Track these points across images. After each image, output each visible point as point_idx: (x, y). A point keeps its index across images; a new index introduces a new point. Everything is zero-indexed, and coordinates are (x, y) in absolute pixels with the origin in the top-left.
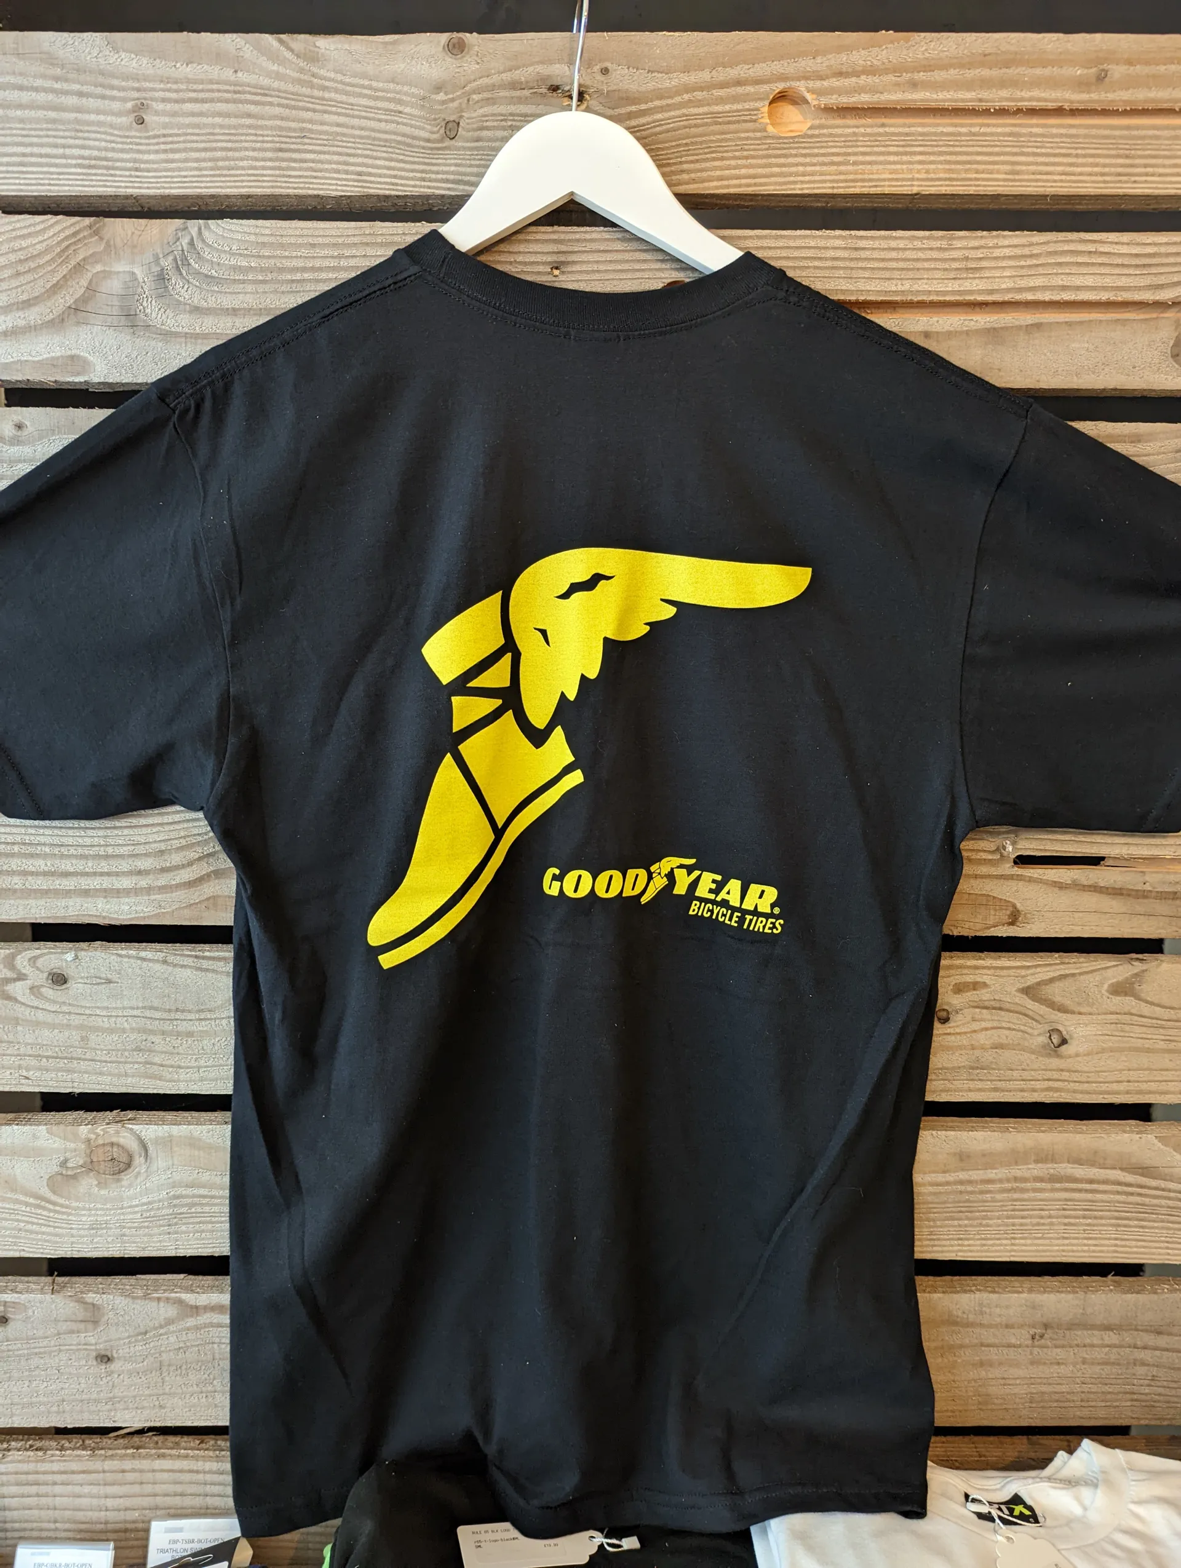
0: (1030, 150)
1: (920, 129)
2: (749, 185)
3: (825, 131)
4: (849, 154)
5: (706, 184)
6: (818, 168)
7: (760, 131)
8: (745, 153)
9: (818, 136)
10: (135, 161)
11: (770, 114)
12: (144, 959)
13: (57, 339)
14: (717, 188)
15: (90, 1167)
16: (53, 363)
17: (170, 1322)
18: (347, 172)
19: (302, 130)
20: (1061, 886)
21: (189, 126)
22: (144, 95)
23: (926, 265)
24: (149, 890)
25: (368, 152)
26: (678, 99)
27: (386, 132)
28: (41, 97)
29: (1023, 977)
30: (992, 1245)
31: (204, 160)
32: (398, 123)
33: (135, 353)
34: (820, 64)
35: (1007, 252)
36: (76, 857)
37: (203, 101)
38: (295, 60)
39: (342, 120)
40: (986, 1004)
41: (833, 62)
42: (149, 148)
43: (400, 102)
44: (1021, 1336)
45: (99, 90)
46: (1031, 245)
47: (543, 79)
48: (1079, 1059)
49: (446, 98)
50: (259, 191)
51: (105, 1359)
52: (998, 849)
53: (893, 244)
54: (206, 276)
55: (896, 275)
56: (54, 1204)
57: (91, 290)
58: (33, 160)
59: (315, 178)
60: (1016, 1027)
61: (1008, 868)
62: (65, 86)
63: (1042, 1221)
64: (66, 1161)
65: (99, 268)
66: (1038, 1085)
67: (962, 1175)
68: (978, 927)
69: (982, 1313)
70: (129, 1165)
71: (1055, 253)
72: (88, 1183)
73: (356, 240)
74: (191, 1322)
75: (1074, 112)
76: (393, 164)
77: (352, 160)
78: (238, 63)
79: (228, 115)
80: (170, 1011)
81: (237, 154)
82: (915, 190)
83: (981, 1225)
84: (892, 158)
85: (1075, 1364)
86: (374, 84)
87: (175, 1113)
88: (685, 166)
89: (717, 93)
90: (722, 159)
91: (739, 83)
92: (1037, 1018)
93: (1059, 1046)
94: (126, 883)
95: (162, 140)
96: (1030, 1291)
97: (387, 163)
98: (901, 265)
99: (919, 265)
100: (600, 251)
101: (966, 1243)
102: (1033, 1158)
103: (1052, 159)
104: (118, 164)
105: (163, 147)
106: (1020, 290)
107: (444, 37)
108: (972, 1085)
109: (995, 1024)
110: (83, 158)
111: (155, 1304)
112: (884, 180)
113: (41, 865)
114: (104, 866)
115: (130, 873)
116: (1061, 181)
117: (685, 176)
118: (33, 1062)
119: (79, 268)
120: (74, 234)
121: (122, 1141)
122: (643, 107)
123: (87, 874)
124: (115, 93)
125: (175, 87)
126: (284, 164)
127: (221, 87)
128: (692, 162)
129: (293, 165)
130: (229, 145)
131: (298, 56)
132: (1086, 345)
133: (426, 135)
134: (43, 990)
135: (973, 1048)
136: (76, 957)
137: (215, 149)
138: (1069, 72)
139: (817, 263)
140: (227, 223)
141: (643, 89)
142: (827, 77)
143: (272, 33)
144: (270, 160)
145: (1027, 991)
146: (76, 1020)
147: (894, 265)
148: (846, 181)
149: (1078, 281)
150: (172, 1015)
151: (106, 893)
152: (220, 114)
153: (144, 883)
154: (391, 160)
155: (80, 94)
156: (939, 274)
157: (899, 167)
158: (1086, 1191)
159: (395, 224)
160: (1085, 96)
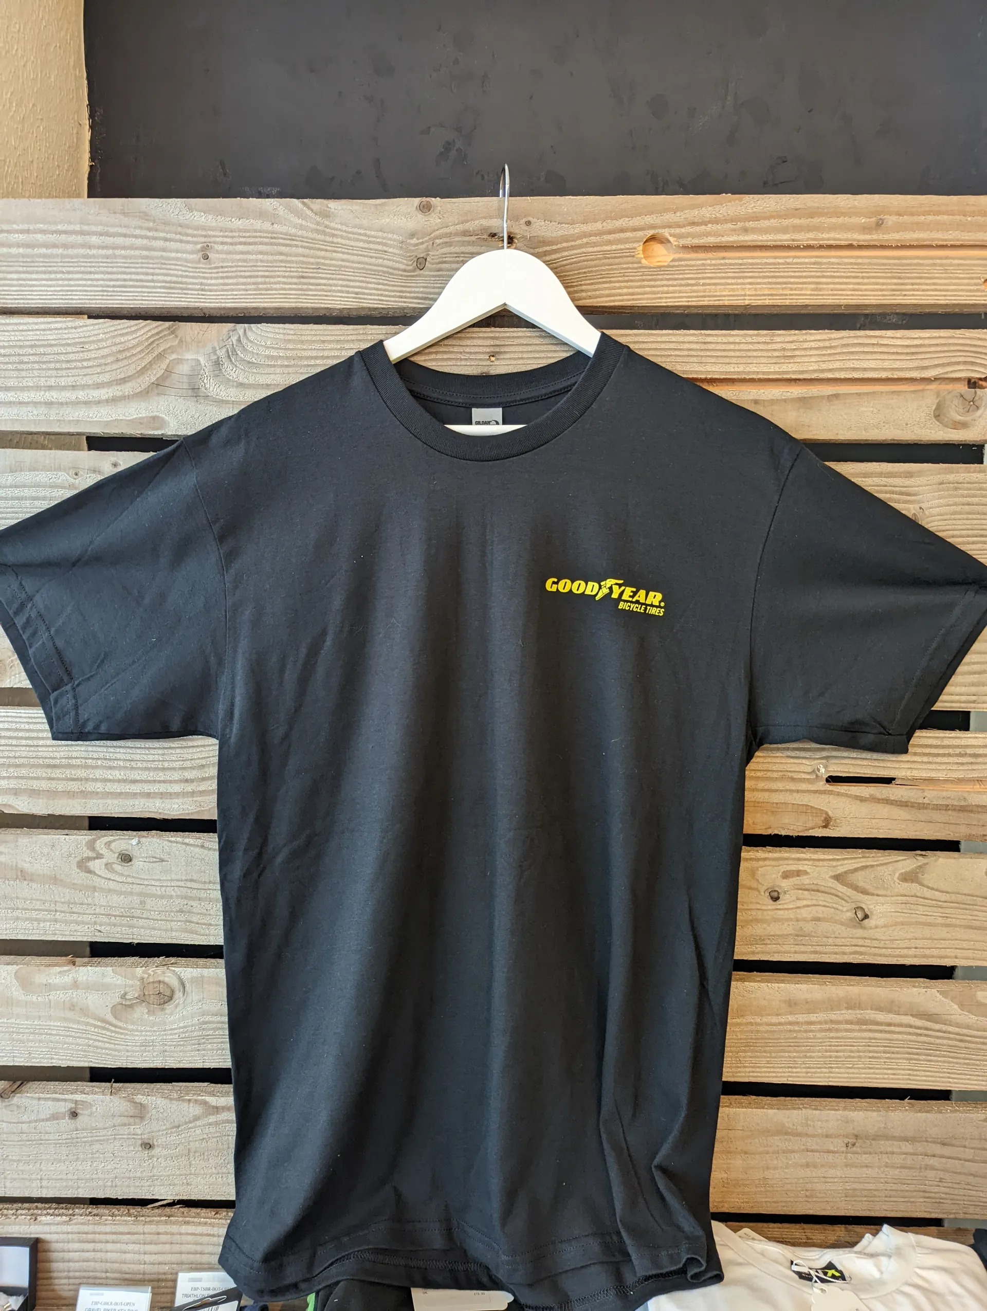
0: (828, 274)
1: (750, 261)
2: (629, 300)
3: (683, 263)
4: (699, 279)
5: (599, 300)
6: (677, 288)
7: (636, 263)
8: (626, 278)
9: (677, 266)
10: (201, 284)
11: (644, 251)
12: (187, 844)
13: (143, 405)
14: (606, 302)
15: (143, 999)
16: (140, 421)
17: (197, 1118)
18: (348, 292)
19: (318, 264)
20: (862, 799)
21: (239, 260)
22: (209, 240)
23: (755, 354)
24: (193, 794)
25: (363, 279)
26: (579, 242)
27: (375, 265)
28: (139, 242)
29: (834, 867)
30: (816, 1073)
31: (249, 284)
32: (384, 259)
33: (198, 415)
34: (679, 217)
35: (813, 344)
36: (141, 769)
37: (250, 244)
38: (314, 216)
39: (345, 257)
40: (807, 887)
41: (688, 216)
42: (211, 275)
43: (385, 245)
44: (839, 1145)
45: (178, 237)
46: (830, 339)
47: (484, 229)
48: (878, 930)
49: (418, 242)
50: (287, 305)
51: (148, 1146)
52: (814, 771)
53: (731, 339)
54: (249, 362)
55: (734, 360)
56: (116, 1026)
57: (168, 371)
58: (131, 283)
59: (326, 296)
60: (830, 905)
61: (822, 785)
62: (156, 234)
63: (852, 1054)
64: (126, 994)
65: (174, 356)
66: (847, 949)
67: (791, 1018)
68: (800, 828)
69: (807, 1125)
70: (171, 998)
71: (848, 345)
72: (141, 1011)
73: (353, 337)
74: (212, 1119)
75: (860, 247)
76: (380, 287)
77: (352, 284)
78: (274, 218)
79: (267, 254)
80: (205, 882)
81: (272, 280)
82: (747, 302)
83: (806, 1057)
84: (730, 281)
85: (879, 1167)
86: (368, 232)
87: (205, 960)
88: (584, 287)
89: (606, 237)
90: (611, 282)
91: (622, 230)
92: (846, 898)
93: (862, 920)
94: (177, 788)
95: (221, 270)
96: (845, 1109)
97: (376, 286)
98: (738, 354)
99: (749, 354)
100: (523, 345)
101: (794, 1070)
102: (845, 1005)
103: (845, 280)
104: (190, 286)
105: (221, 275)
106: (823, 371)
107: (416, 201)
108: (797, 948)
109: (814, 902)
110: (166, 282)
111: (186, 1104)
112: (725, 296)
113: (117, 774)
114: (161, 776)
115: (180, 781)
116: (852, 295)
117: (584, 294)
118: (105, 919)
119: (160, 356)
120: (158, 333)
121: (166, 979)
122: (554, 247)
123: (149, 782)
124: (189, 239)
125: (230, 234)
126: (304, 287)
127: (262, 234)
128: (589, 284)
129: (311, 287)
130: (267, 274)
131: (316, 214)
132: (872, 409)
133: (402, 267)
134: (115, 866)
135: (798, 920)
136: (139, 842)
137: (257, 277)
138: (855, 220)
139: (677, 353)
140: (263, 326)
141: (555, 234)
142: (684, 226)
143: (298, 198)
144: (295, 284)
145: (837, 878)
146: (137, 889)
147: (732, 354)
148: (697, 297)
149: (865, 365)
150: (207, 886)
151: (162, 795)
152: (261, 253)
153: (189, 788)
154: (379, 284)
155: (166, 240)
156: (764, 360)
157: (735, 287)
158: (886, 1032)
159: (381, 327)
160: (868, 237)
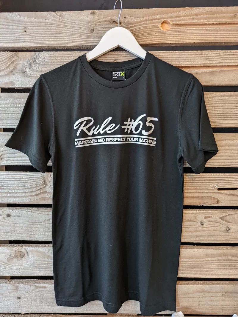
0: (219, 32)
1: (195, 28)
2: (157, 42)
3: (174, 29)
4: (179, 34)
5: (148, 42)
6: (172, 38)
7: (159, 30)
8: (156, 35)
9: (172, 31)
10: (24, 40)
11: (162, 26)
12: (27, 211)
13: (8, 78)
14: (150, 42)
15: (16, 256)
16: (7, 83)
17: (33, 290)
18: (69, 41)
19: (60, 32)
20: (228, 195)
21: (35, 32)
22: (26, 25)
23: (196, 58)
24: (28, 196)
25: (74, 36)
26: (141, 23)
27: (78, 32)
28: (4, 26)
29: (220, 215)
30: (214, 275)
31: (39, 39)
32: (81, 30)
33: (25, 81)
34: (172, 15)
35: (214, 55)
36: (12, 189)
37: (39, 26)
38: (58, 17)
39: (68, 29)
40: (212, 221)
41: (175, 14)
42: (27, 37)
43: (81, 25)
44: (220, 295)
45: (17, 25)
46: (220, 53)
47: (112, 20)
48: (233, 233)
49: (91, 24)
50: (51, 45)
51: (19, 298)
52: (214, 187)
53: (189, 54)
54: (40, 64)
55: (190, 60)
56: (8, 264)
57: (15, 68)
58: (3, 40)
59: (63, 42)
60: (219, 226)
61: (217, 191)
62: (10, 24)
63: (225, 269)
64: (11, 255)
65: (17, 62)
66: (223, 239)
67: (207, 259)
68: (210, 204)
69: (211, 289)
70: (24, 256)
71: (225, 55)
72: (15, 260)
73: (72, 55)
74: (37, 290)
75: (229, 24)
76: (79, 39)
77: (71, 38)
78: (46, 18)
79: (44, 29)
80: (32, 222)
81: (46, 37)
82: (194, 42)
83: (211, 270)
84: (189, 35)
85: (232, 301)
86: (75, 22)
87: (34, 244)
88: (143, 38)
89: (150, 22)
90: (151, 36)
91: (154, 19)
92: (223, 224)
93: (228, 230)
94: (23, 195)
95: (30, 35)
96: (222, 284)
97: (78, 39)
98: (191, 58)
99: (195, 58)
100: (124, 57)
101: (208, 274)
102: (223, 255)
103: (224, 34)
104: (21, 40)
105: (30, 36)
106: (218, 63)
107: (90, 11)
108: (209, 239)
109: (214, 225)
110: (13, 39)
111: (30, 286)
112: (187, 40)
113: (5, 191)
114: (18, 191)
115: (24, 193)
116: (226, 39)
117: (143, 40)
118: (4, 234)
119: (12, 63)
120: (12, 55)
121: (22, 251)
122: (134, 25)
123: (15, 193)
124: (20, 25)
125: (33, 23)
126: (56, 39)
127: (42, 23)
128: (145, 37)
129: (58, 39)
130: (44, 36)
131: (59, 16)
132: (232, 75)
133: (87, 32)
134: (5, 218)
135: (209, 231)
136: (12, 211)
137: (41, 37)
138: (228, 15)
139: (172, 58)
140: (44, 52)
141: (134, 21)
142: (174, 18)
143: (54, 11)
144: (53, 38)
145: (221, 218)
146: (13, 225)
147: (189, 58)
148: (178, 40)
149: (231, 61)
150: (33, 224)
151: (19, 197)
152: (42, 29)
153: (27, 195)
154: (79, 38)
155: (13, 26)
156: (199, 60)
157: (190, 37)
158: (235, 262)
159: (80, 52)
160: (231, 20)
